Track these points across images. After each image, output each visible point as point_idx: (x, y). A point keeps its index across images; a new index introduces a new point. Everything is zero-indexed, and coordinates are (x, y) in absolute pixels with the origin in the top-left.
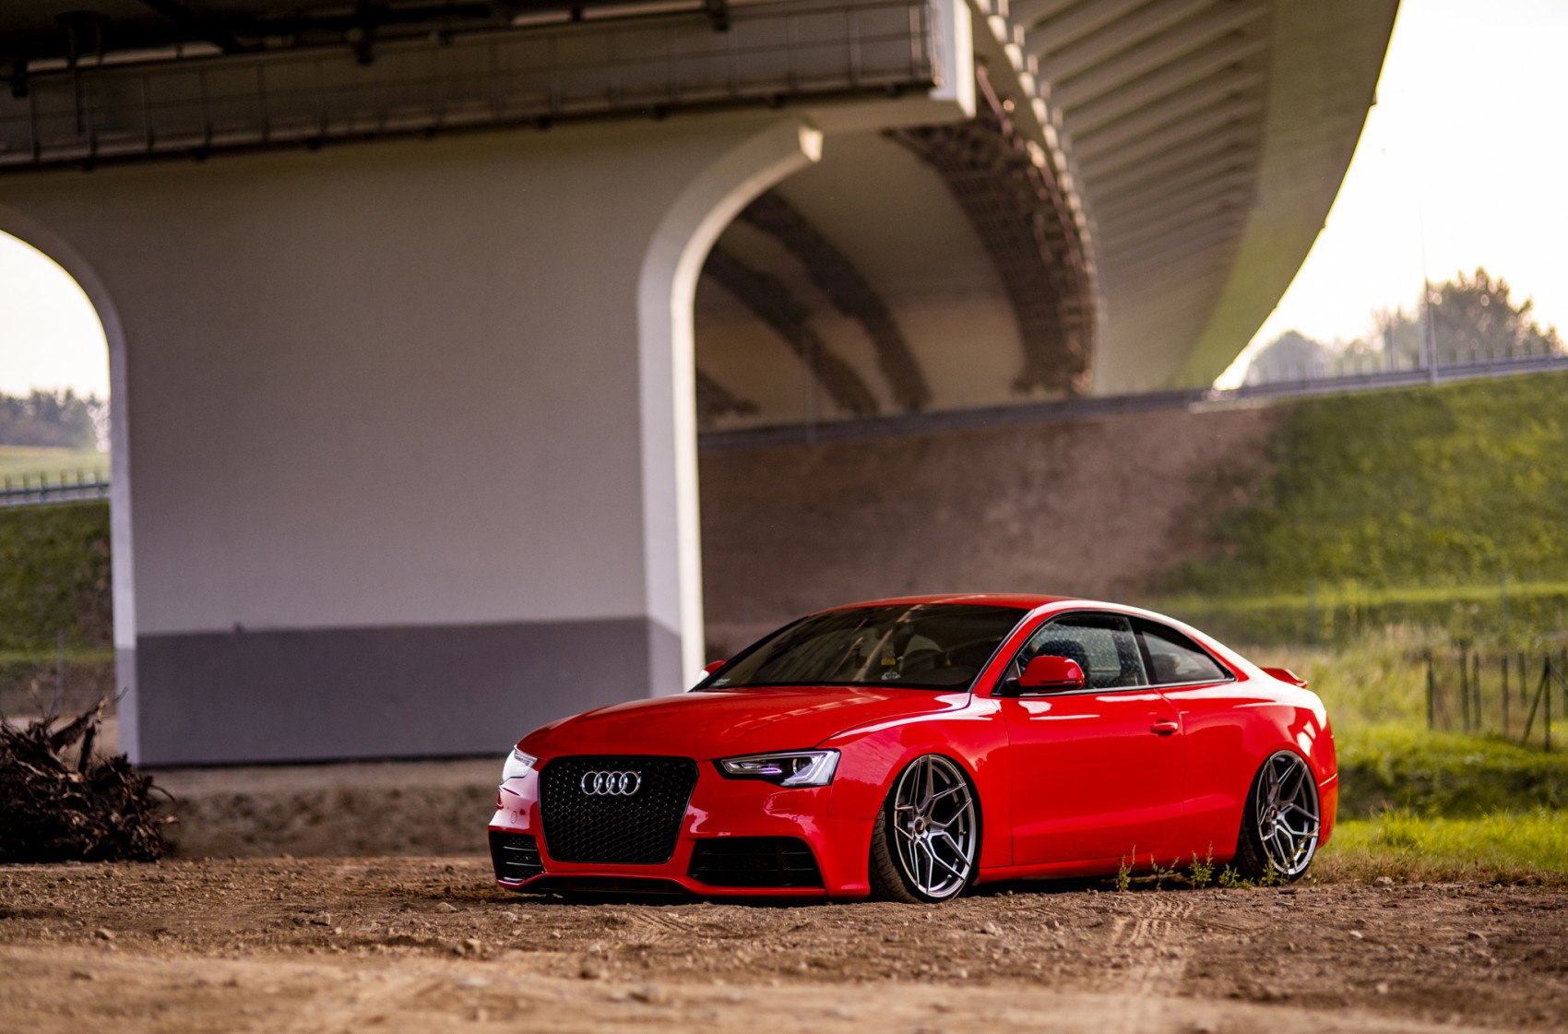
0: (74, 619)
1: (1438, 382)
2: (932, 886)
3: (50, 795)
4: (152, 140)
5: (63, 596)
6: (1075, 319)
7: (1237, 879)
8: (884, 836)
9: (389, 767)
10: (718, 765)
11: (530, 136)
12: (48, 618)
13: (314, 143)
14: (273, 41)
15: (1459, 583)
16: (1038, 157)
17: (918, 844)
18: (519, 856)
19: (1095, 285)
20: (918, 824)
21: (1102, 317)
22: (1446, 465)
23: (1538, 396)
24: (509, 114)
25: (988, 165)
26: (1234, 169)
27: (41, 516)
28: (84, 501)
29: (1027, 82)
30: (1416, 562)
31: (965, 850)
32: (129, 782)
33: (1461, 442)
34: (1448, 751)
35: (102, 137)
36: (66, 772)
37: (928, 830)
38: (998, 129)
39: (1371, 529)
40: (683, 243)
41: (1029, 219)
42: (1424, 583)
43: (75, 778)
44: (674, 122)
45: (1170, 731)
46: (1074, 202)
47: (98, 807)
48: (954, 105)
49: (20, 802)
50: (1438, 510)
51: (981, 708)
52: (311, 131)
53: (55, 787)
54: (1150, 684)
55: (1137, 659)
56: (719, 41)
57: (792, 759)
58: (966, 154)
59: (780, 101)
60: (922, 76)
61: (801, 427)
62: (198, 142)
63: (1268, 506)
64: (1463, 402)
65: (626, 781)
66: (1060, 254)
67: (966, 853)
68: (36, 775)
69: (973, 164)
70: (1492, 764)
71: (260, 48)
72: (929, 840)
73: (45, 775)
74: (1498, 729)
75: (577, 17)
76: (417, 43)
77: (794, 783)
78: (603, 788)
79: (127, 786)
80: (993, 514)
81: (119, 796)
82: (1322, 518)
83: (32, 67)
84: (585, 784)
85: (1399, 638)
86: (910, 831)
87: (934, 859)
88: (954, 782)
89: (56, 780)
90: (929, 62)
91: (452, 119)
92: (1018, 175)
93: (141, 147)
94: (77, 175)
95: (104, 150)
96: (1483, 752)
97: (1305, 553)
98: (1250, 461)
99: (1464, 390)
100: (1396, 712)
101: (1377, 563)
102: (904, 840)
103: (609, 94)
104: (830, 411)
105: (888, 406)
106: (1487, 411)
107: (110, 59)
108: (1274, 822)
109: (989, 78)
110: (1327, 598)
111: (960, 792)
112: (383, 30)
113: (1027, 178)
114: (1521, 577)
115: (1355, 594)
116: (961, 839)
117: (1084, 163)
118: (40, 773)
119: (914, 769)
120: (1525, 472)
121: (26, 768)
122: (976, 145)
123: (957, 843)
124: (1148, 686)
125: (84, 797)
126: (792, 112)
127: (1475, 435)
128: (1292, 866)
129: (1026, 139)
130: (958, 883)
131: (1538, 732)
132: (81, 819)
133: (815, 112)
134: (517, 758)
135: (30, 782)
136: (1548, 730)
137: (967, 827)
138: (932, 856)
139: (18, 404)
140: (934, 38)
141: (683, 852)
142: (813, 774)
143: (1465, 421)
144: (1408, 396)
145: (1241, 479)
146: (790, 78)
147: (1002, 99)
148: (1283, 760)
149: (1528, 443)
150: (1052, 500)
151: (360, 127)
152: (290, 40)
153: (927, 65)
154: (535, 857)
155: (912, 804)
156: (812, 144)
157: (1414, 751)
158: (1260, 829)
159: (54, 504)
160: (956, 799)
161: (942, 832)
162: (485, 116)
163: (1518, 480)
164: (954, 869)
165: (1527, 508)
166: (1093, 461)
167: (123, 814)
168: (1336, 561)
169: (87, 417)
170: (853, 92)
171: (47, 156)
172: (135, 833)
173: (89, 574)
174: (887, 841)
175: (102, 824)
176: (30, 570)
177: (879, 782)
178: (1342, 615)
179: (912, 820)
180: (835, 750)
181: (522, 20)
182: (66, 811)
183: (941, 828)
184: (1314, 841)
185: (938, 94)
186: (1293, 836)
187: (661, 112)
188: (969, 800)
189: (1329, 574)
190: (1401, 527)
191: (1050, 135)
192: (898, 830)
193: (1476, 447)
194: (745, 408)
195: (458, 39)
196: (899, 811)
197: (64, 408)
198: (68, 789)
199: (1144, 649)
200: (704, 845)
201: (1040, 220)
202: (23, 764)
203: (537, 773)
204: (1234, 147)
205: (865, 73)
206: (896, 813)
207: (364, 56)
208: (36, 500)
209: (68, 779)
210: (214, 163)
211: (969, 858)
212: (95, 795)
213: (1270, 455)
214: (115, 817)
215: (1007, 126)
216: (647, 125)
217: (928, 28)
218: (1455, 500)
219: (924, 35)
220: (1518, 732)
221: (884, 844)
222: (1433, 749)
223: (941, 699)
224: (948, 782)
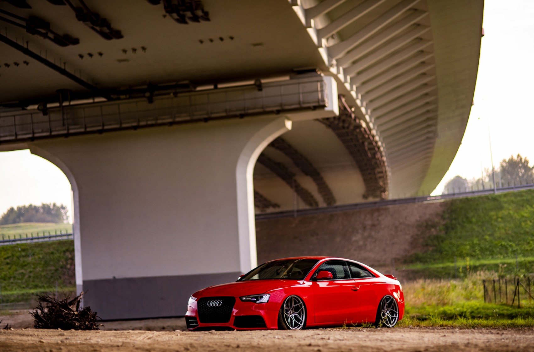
0: (60, 278)
1: (497, 193)
2: (294, 327)
3: (70, 317)
4: (86, 128)
5: (57, 270)
6: (381, 175)
7: (372, 326)
8: (281, 315)
9: (161, 320)
10: (241, 298)
11: (202, 124)
12: (52, 277)
13: (135, 128)
14: (122, 97)
15: (504, 257)
16: (364, 125)
17: (290, 318)
18: (193, 323)
19: (386, 164)
20: (290, 312)
21: (389, 174)
22: (500, 220)
23: (529, 197)
24: (195, 118)
25: (348, 128)
26: (429, 126)
27: (49, 245)
28: (63, 240)
29: (358, 102)
30: (491, 251)
31: (302, 319)
32: (90, 314)
33: (505, 212)
34: (488, 309)
35: (70, 127)
36: (73, 312)
37: (293, 314)
38: (350, 116)
39: (476, 241)
40: (250, 156)
41: (363, 143)
42: (493, 258)
43: (76, 313)
44: (246, 119)
45: (356, 290)
46: (377, 138)
47: (82, 321)
48: (332, 112)
49: (62, 319)
50: (497, 234)
51: (308, 284)
52: (135, 124)
53: (71, 316)
54: (352, 278)
55: (348, 272)
56: (259, 94)
57: (258, 297)
58: (341, 125)
59: (278, 112)
60: (321, 103)
61: (293, 211)
62: (100, 128)
63: (442, 234)
64: (505, 199)
65: (218, 303)
66: (374, 154)
67: (302, 320)
68: (66, 312)
69: (343, 127)
70: (501, 312)
71: (119, 99)
72: (293, 316)
73: (68, 312)
74: (505, 302)
75: (216, 87)
76: (167, 96)
77: (259, 302)
78: (213, 305)
79: (90, 315)
80: (354, 239)
81: (88, 318)
82: (460, 238)
83: (49, 106)
84: (209, 304)
85: (482, 275)
86: (288, 314)
87: (294, 321)
88: (299, 302)
89: (71, 313)
90: (324, 99)
91: (178, 119)
92: (358, 130)
93: (83, 130)
94: (63, 139)
95: (71, 131)
96: (499, 309)
97: (455, 249)
98: (436, 220)
99: (505, 195)
100: (476, 298)
101: (478, 252)
102: (286, 316)
103: (226, 111)
104: (303, 206)
105: (322, 204)
106: (513, 202)
107: (73, 103)
108: (386, 313)
109: (346, 101)
110: (460, 263)
111: (301, 305)
112: (156, 92)
113: (361, 131)
114: (524, 256)
115: (469, 262)
116: (301, 316)
117: (380, 126)
118: (67, 312)
119: (289, 299)
120: (525, 221)
121: (63, 310)
122: (344, 121)
123: (300, 317)
124: (351, 279)
125: (79, 318)
126: (282, 115)
127: (509, 210)
128: (391, 325)
129: (360, 119)
130: (301, 327)
131: (516, 303)
132: (78, 324)
133: (289, 115)
134: (192, 299)
135: (64, 314)
136: (519, 302)
137: (303, 313)
138: (294, 320)
139: (38, 208)
140: (325, 92)
141: (232, 320)
142: (263, 300)
143: (506, 205)
144: (487, 198)
145: (434, 226)
146: (281, 105)
147: (351, 108)
148: (388, 298)
149: (526, 212)
150: (373, 233)
151: (149, 123)
152: (128, 96)
153: (323, 101)
154: (197, 323)
155: (289, 307)
156: (289, 125)
157: (478, 309)
158: (382, 315)
159: (53, 241)
160: (300, 306)
161: (296, 314)
162: (188, 118)
163: (523, 224)
164: (300, 323)
165: (526, 233)
166: (386, 221)
167: (89, 323)
168: (464, 252)
169: (60, 212)
170: (301, 108)
171: (53, 133)
172: (93, 327)
173: (65, 263)
174: (282, 316)
175: (84, 325)
176: (46, 262)
177: (279, 302)
178: (465, 268)
179: (288, 311)
180: (269, 294)
181: (199, 89)
182: (74, 321)
183: (296, 313)
184: (397, 318)
185: (326, 109)
186: (391, 317)
187: (242, 116)
188: (303, 307)
189: (462, 256)
190: (485, 240)
191: (367, 118)
192: (285, 314)
193: (509, 213)
194: (275, 206)
195: (179, 95)
196: (285, 309)
197: (53, 210)
198: (74, 316)
199: (350, 269)
200: (237, 318)
201: (366, 144)
202: (62, 309)
203: (196, 302)
204: (428, 119)
205: (304, 103)
206: (284, 309)
207: (151, 101)
208: (47, 239)
209: (74, 314)
210: (104, 135)
211: (303, 321)
212: (81, 318)
213: (443, 218)
214: (87, 323)
215: (353, 116)
216: (238, 120)
217: (324, 89)
218: (503, 231)
219: (322, 91)
220: (510, 303)
221: (281, 317)
222: (483, 308)
223: (299, 282)
224: (298, 302)
